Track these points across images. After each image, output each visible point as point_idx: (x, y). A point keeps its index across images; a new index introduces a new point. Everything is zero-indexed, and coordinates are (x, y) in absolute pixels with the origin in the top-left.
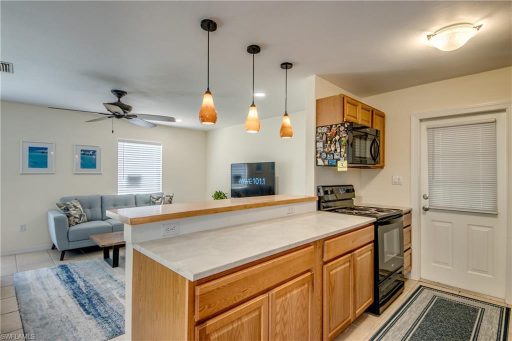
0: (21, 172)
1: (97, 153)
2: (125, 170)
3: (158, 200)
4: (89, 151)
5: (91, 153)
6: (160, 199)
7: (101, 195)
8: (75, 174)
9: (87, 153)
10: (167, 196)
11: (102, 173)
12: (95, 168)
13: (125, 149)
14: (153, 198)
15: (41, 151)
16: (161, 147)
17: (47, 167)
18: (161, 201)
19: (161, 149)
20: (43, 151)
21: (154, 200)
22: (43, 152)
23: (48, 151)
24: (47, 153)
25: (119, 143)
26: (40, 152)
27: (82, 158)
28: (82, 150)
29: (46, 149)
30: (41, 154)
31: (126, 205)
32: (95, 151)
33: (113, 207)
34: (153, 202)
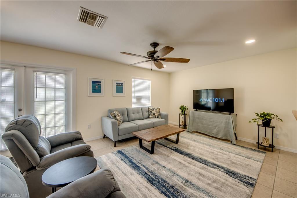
0: (88, 95)
1: (123, 85)
2: (135, 94)
3: (153, 110)
4: (120, 84)
5: (120, 85)
6: (154, 110)
7: (127, 108)
8: (114, 96)
9: (119, 85)
10: (157, 108)
11: (125, 95)
12: (122, 93)
13: (135, 82)
14: (150, 109)
15: (98, 83)
16: (150, 81)
17: (100, 92)
18: (155, 111)
19: (150, 83)
20: (99, 83)
21: (151, 110)
22: (99, 84)
23: (101, 83)
24: (100, 84)
25: (133, 79)
26: (97, 84)
28: (116, 83)
29: (100, 82)
31: (138, 113)
32: (122, 84)
33: (132, 114)
34: (150, 111)
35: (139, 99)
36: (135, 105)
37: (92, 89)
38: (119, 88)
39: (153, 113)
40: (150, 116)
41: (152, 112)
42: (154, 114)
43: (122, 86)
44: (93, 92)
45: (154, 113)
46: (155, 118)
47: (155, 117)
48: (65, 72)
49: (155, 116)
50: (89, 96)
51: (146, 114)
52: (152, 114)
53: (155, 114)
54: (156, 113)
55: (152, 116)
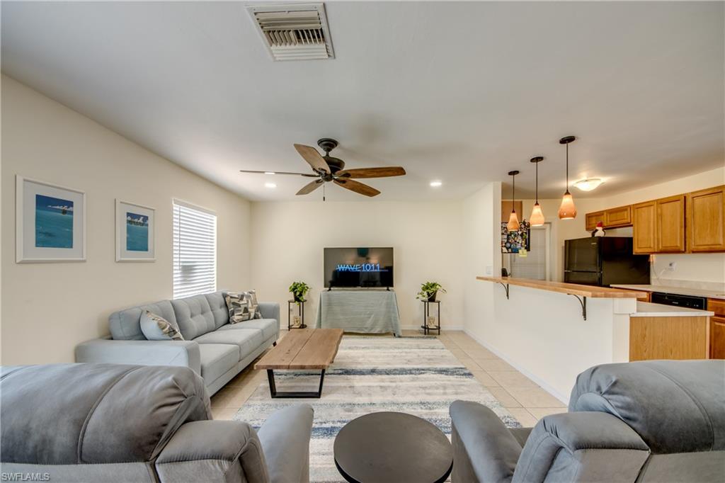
1: (149, 222)
2: (180, 256)
3: (242, 299)
4: (138, 216)
5: (141, 220)
6: (245, 298)
7: (171, 300)
8: (119, 261)
9: (136, 220)
11: (155, 258)
13: (181, 215)
14: (231, 297)
15: (61, 208)
16: (215, 218)
17: (72, 247)
18: (248, 301)
19: (215, 222)
20: (65, 208)
21: (236, 301)
22: (64, 212)
23: (75, 209)
24: (71, 213)
25: (175, 207)
26: (57, 211)
27: (129, 230)
28: (129, 214)
29: (70, 204)
30: (61, 215)
31: (202, 313)
32: (146, 218)
34: (234, 303)
35: (187, 272)
37: (38, 232)
39: (243, 307)
40: (236, 317)
41: (239, 306)
42: (246, 310)
43: (147, 225)
44: (40, 243)
45: (246, 306)
46: (249, 319)
47: (247, 317)
49: (250, 316)
50: (22, 263)
51: (222, 314)
52: (240, 311)
53: (249, 310)
54: (250, 305)
55: (241, 315)
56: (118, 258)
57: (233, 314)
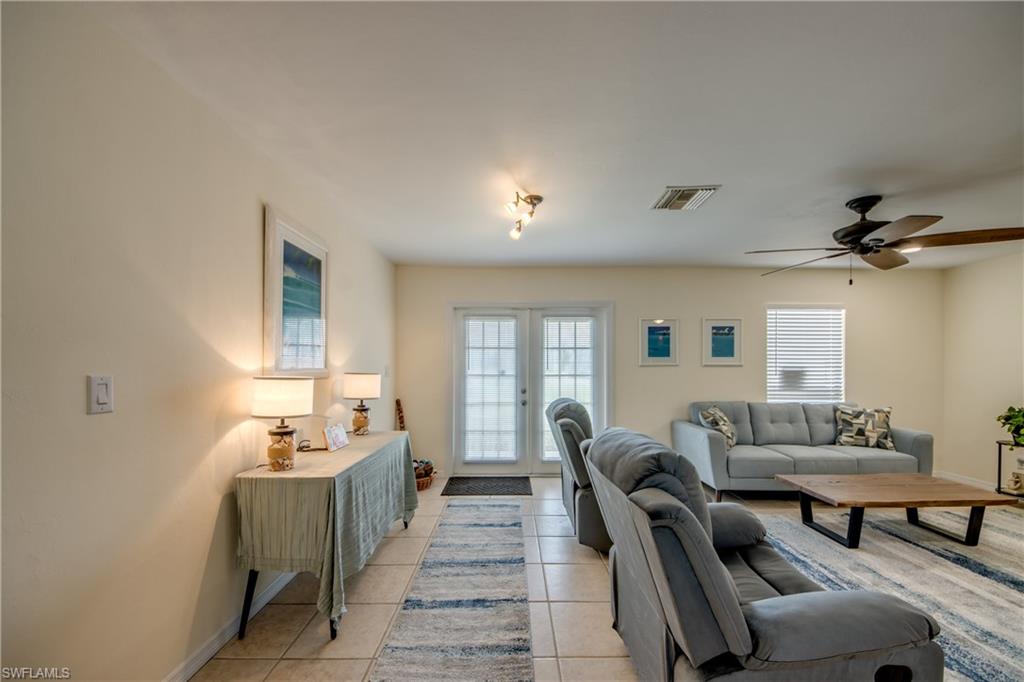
0: (640, 364)
1: (735, 331)
2: (778, 360)
3: (857, 417)
4: (723, 328)
5: (726, 331)
6: (863, 416)
7: (748, 401)
8: (706, 366)
9: (721, 332)
10: (876, 411)
11: (743, 363)
12: (732, 355)
13: (777, 318)
14: (842, 412)
15: (663, 332)
16: (843, 312)
17: (669, 355)
18: (867, 422)
19: (843, 316)
20: (665, 331)
21: (847, 418)
22: (664, 334)
23: (671, 331)
24: (669, 334)
25: (769, 311)
26: (661, 334)
27: (713, 340)
28: (714, 328)
29: (668, 328)
30: (663, 336)
31: (791, 422)
32: (732, 328)
33: (769, 424)
34: (844, 421)
35: (793, 378)
36: (776, 396)
37: (650, 348)
38: (723, 341)
39: (855, 428)
40: (843, 438)
41: (851, 424)
42: (861, 432)
43: (733, 334)
44: (651, 354)
45: (862, 427)
46: (867, 445)
47: (864, 443)
48: (591, 311)
49: (867, 441)
50: (641, 366)
51: (828, 430)
52: (851, 431)
53: (867, 433)
54: (869, 426)
55: (852, 437)
56: (704, 363)
57: (841, 434)
